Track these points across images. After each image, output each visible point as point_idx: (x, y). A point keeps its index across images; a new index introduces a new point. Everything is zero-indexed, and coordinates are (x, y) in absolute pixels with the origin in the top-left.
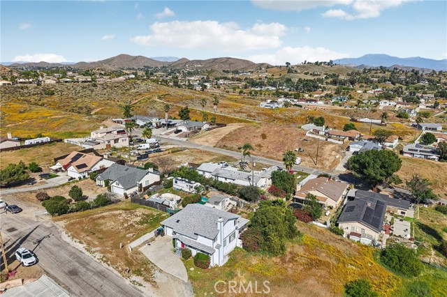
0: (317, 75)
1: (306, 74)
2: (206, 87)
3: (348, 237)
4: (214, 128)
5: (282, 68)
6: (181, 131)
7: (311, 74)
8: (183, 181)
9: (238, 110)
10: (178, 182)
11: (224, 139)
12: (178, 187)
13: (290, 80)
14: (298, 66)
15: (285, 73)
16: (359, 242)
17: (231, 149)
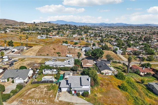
0: (46, 27)
1: (43, 26)
2: (7, 31)
3: (105, 74)
4: (29, 48)
5: (33, 24)
6: (14, 51)
7: (44, 26)
8: (48, 70)
9: (31, 40)
10: (46, 71)
11: (39, 52)
12: (46, 73)
13: (38, 28)
14: (38, 23)
15: (34, 26)
16: (108, 75)
17: (44, 55)
